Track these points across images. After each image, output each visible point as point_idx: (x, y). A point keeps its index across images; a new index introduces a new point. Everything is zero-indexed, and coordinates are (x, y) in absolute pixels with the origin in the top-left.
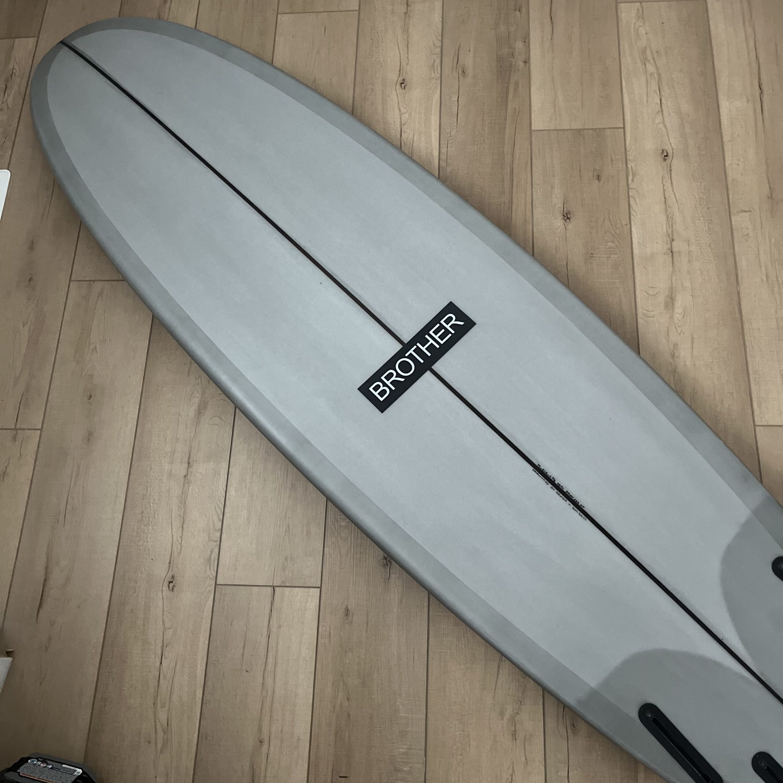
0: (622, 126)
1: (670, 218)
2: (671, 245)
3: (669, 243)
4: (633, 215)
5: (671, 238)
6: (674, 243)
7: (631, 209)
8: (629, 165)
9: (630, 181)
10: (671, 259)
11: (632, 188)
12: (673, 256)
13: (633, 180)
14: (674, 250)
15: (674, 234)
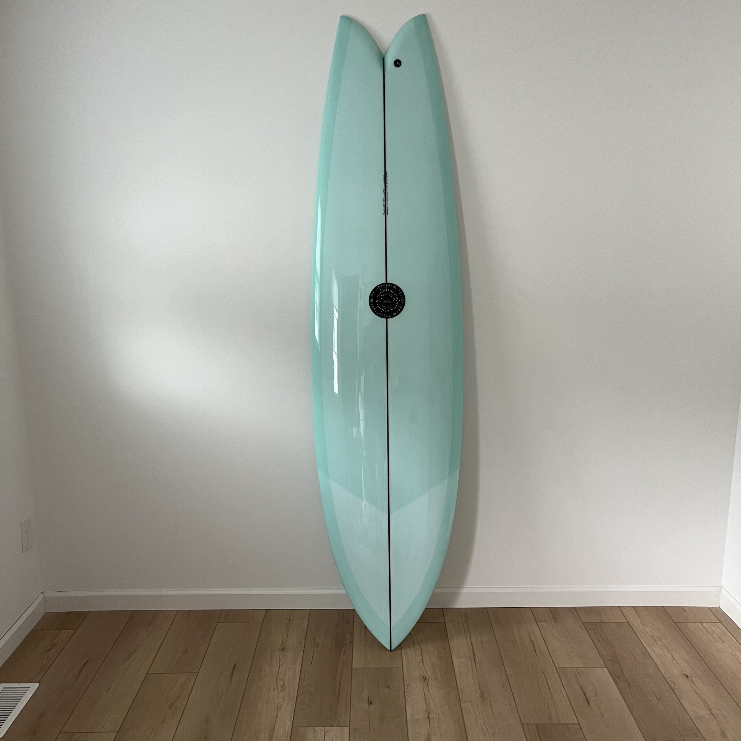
0: (401, 667)
1: (427, 704)
2: (428, 715)
3: (427, 714)
4: (407, 702)
5: (428, 711)
6: (430, 715)
7: (406, 700)
8: (405, 682)
9: (406, 688)
10: (428, 722)
11: (407, 692)
12: (429, 721)
13: (407, 688)
14: (430, 717)
15: (430, 710)
